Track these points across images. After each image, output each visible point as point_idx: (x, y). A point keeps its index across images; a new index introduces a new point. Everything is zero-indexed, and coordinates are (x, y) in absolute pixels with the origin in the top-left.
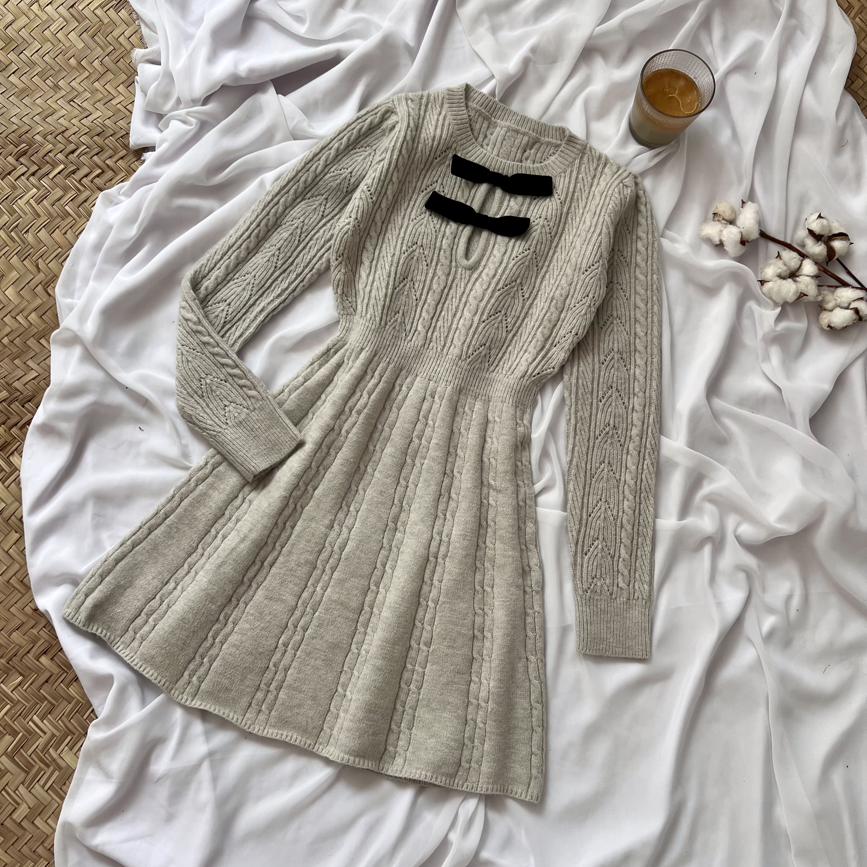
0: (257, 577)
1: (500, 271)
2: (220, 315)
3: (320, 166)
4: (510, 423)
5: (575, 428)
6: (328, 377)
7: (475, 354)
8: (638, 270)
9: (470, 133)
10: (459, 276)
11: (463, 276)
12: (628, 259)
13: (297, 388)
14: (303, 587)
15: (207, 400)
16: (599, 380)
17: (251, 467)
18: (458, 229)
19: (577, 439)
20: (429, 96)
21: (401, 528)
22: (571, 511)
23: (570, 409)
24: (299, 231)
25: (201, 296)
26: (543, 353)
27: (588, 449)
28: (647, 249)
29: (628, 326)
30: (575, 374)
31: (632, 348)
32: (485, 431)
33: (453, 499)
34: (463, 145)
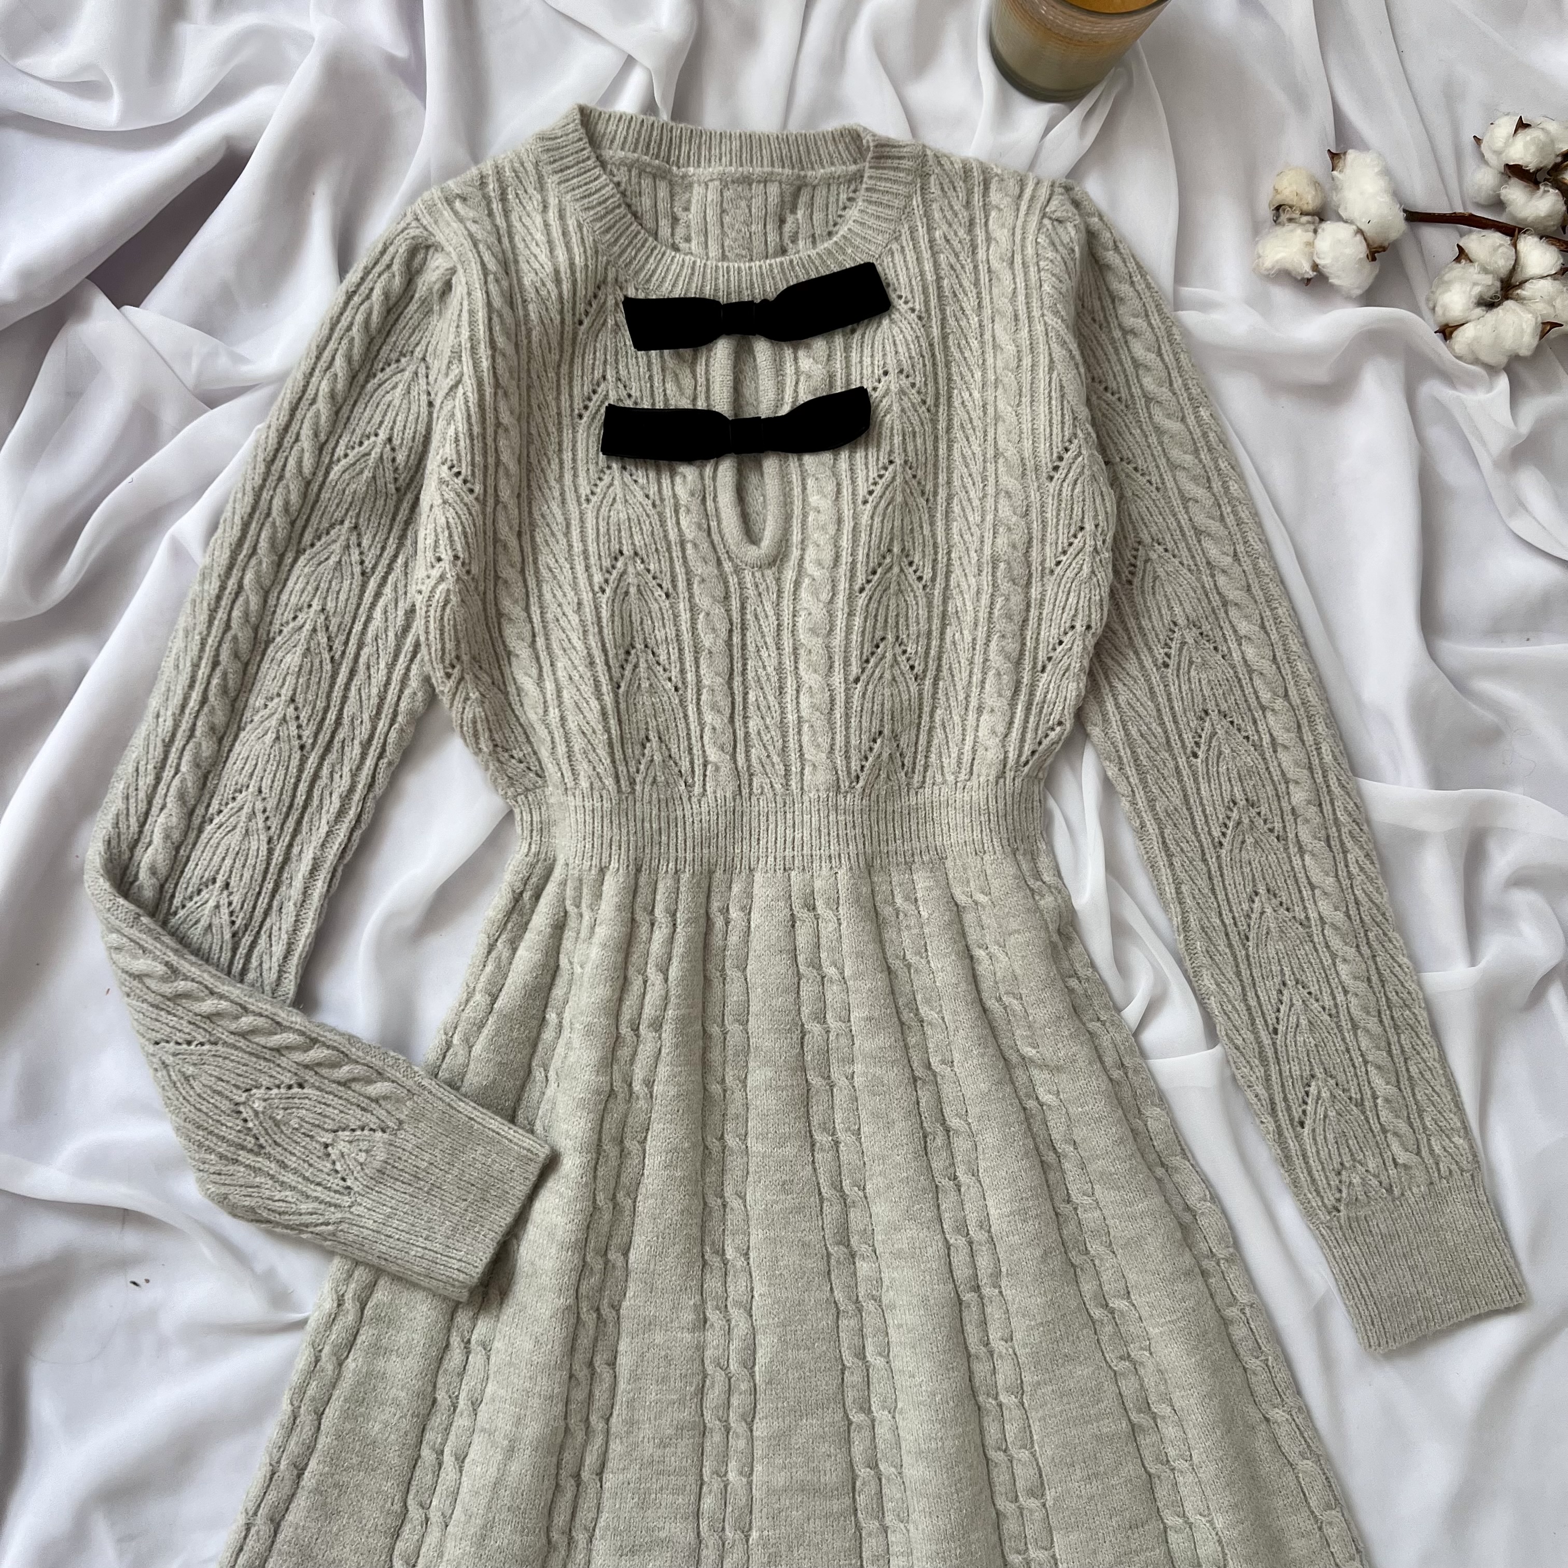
0: (580, 1515)
1: (845, 541)
2: (216, 921)
3: (307, 455)
4: (1017, 900)
5: (1164, 842)
7: (868, 765)
8: (1157, 412)
9: (635, 227)
10: (751, 592)
11: (762, 587)
12: (1124, 394)
13: (481, 1024)
14: (695, 1489)
15: (276, 1152)
16: (1172, 708)
17: (455, 1274)
18: (702, 478)
19: (1177, 865)
20: (499, 172)
21: (864, 1247)
22: (1231, 1040)
23: (1134, 803)
24: (322, 638)
26: (1023, 698)
27: (1210, 878)
28: (1160, 354)
29: (1185, 553)
30: (1114, 718)
31: (1216, 601)
32: (964, 935)
33: (956, 1132)
34: (630, 262)
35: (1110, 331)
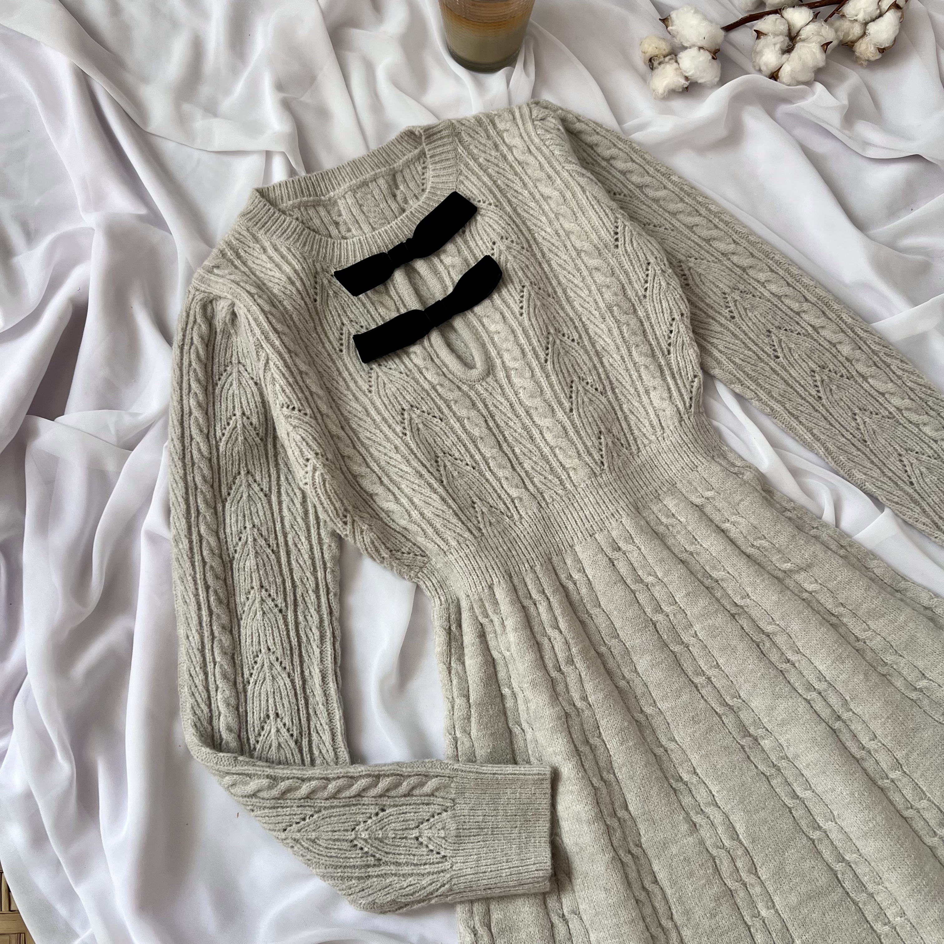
1: (522, 340)
2: (281, 740)
3: (201, 444)
5: (789, 412)
6: (486, 662)
7: (603, 453)
8: (648, 191)
9: (317, 237)
10: (485, 395)
11: (490, 389)
12: (626, 191)
13: (469, 718)
14: (747, 933)
15: (389, 858)
16: (750, 338)
17: (536, 874)
18: (425, 348)
19: (804, 421)
20: (229, 244)
21: (759, 731)
22: (891, 501)
23: (760, 400)
24: (261, 542)
25: (233, 744)
26: (667, 373)
27: (826, 419)
28: (633, 161)
29: (707, 255)
30: (722, 358)
31: (739, 271)
32: (711, 521)
33: (774, 634)
34: (325, 256)
35: (599, 165)
